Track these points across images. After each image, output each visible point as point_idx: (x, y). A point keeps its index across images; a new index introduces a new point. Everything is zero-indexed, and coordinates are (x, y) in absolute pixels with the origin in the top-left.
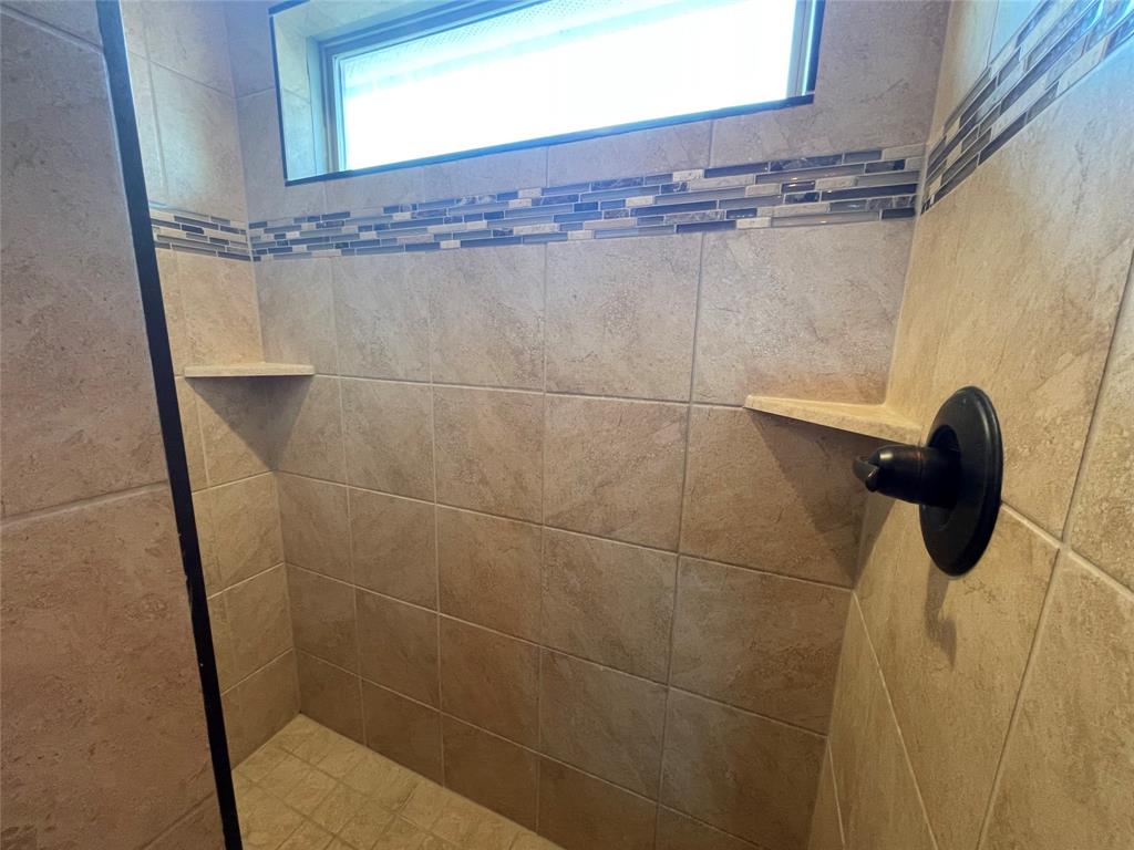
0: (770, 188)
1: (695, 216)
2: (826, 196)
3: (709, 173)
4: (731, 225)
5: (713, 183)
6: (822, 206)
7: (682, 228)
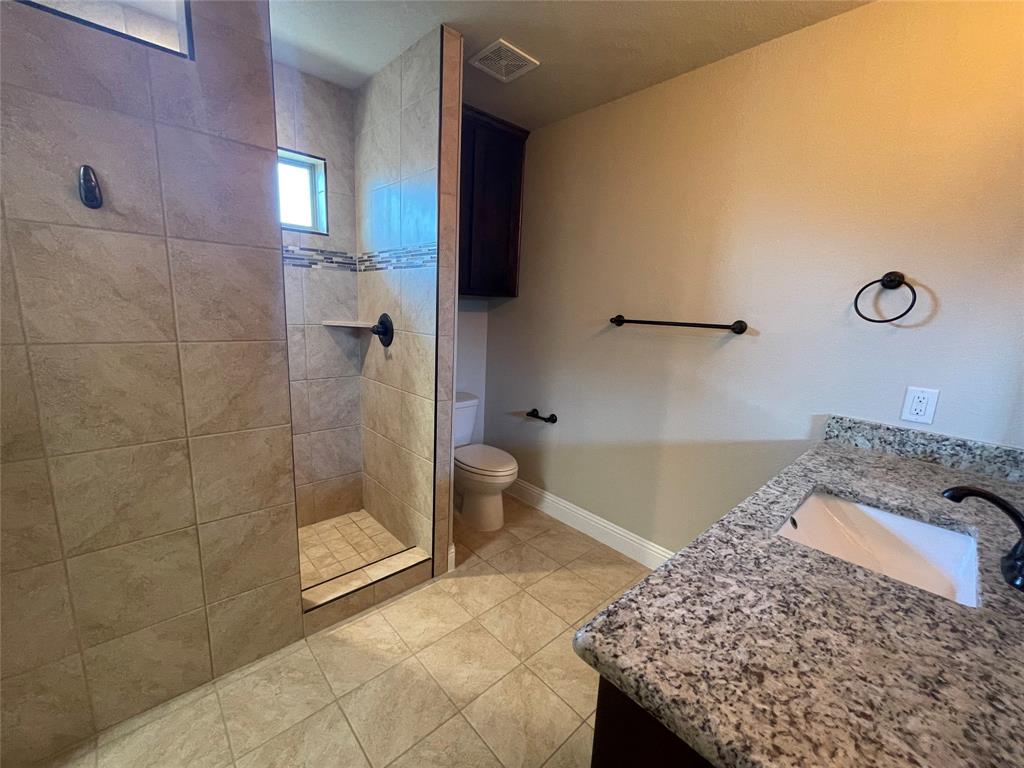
0: (321, 258)
1: (298, 262)
2: (337, 262)
3: (301, 249)
4: (310, 267)
5: (302, 252)
6: (335, 265)
7: (294, 265)
